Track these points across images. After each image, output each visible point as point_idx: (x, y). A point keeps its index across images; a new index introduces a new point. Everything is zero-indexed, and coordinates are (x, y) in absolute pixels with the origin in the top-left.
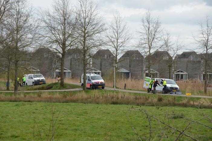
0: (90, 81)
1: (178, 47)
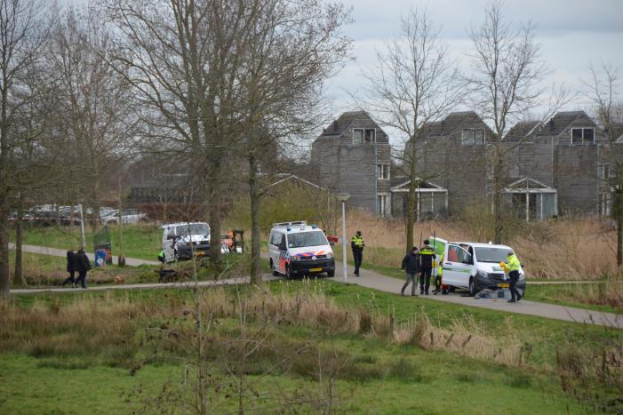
0: (286, 250)
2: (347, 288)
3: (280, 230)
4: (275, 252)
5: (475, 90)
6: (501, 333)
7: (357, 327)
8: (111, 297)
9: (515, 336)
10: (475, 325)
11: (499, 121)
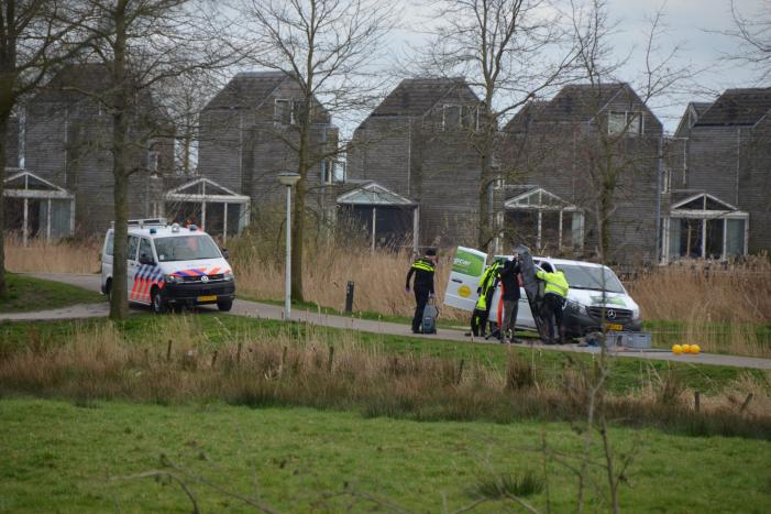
0: (154, 264)
1: (655, 79)
3: (138, 232)
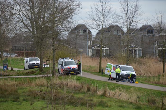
0: (63, 66)
2: (82, 78)
3: (61, 60)
4: (60, 67)
5: (121, 19)
6: (130, 92)
7: (86, 90)
8: (10, 80)
9: (134, 93)
10: (122, 90)
11: (128, 28)
